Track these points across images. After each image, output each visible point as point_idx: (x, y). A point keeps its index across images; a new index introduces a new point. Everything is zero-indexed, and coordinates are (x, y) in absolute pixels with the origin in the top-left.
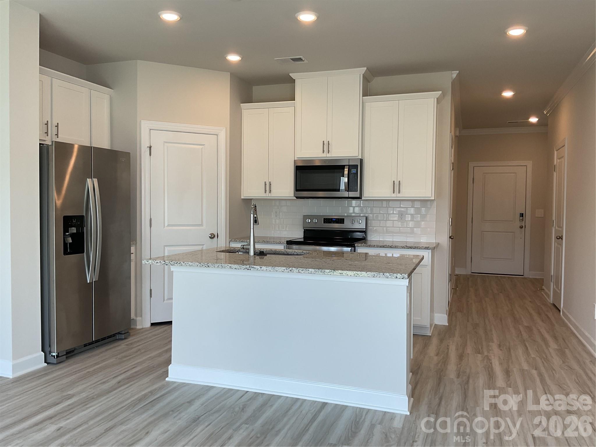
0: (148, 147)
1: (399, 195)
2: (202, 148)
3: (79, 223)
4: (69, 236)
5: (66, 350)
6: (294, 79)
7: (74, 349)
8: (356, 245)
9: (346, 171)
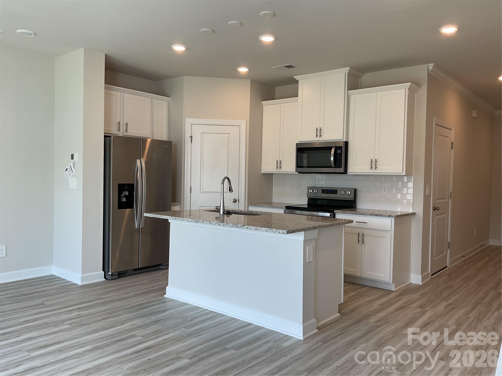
0: (190, 137)
1: (376, 171)
2: (228, 137)
3: (130, 189)
4: (124, 197)
5: (118, 272)
6: (298, 80)
7: (126, 272)
8: (335, 211)
9: (333, 151)
